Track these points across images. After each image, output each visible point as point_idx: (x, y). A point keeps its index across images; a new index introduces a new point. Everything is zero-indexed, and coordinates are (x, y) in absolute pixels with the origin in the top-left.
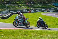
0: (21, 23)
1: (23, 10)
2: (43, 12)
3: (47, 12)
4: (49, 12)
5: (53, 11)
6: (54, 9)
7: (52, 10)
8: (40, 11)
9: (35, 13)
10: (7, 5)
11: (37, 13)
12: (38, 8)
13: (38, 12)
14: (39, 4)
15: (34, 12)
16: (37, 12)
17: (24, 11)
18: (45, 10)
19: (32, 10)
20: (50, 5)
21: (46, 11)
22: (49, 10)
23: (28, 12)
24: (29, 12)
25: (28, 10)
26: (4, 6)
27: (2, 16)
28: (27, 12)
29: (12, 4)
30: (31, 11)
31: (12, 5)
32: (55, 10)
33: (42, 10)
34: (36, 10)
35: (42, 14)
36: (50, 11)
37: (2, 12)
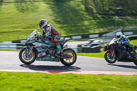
0: (44, 54)
10: (116, 18)
26: (109, 20)
27: (105, 45)
29: (129, 15)
31: (129, 18)
37: (105, 35)
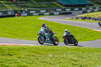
1: (7, 11)
2: (42, 14)
3: (50, 14)
4: (53, 14)
5: (60, 14)
6: (61, 10)
7: (58, 11)
8: (38, 14)
9: (29, 17)
11: (33, 17)
12: (33, 9)
13: (34, 14)
14: (35, 1)
15: (26, 14)
16: (32, 15)
17: (10, 13)
18: (46, 12)
19: (24, 12)
20: (55, 3)
21: (48, 13)
22: (53, 12)
23: (16, 15)
24: (18, 16)
25: (16, 12)
28: (14, 16)
30: (21, 13)
32: (63, 12)
33: (41, 11)
34: (31, 12)
35: (41, 18)
36: (55, 13)
